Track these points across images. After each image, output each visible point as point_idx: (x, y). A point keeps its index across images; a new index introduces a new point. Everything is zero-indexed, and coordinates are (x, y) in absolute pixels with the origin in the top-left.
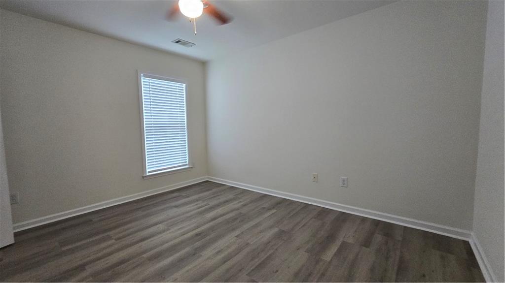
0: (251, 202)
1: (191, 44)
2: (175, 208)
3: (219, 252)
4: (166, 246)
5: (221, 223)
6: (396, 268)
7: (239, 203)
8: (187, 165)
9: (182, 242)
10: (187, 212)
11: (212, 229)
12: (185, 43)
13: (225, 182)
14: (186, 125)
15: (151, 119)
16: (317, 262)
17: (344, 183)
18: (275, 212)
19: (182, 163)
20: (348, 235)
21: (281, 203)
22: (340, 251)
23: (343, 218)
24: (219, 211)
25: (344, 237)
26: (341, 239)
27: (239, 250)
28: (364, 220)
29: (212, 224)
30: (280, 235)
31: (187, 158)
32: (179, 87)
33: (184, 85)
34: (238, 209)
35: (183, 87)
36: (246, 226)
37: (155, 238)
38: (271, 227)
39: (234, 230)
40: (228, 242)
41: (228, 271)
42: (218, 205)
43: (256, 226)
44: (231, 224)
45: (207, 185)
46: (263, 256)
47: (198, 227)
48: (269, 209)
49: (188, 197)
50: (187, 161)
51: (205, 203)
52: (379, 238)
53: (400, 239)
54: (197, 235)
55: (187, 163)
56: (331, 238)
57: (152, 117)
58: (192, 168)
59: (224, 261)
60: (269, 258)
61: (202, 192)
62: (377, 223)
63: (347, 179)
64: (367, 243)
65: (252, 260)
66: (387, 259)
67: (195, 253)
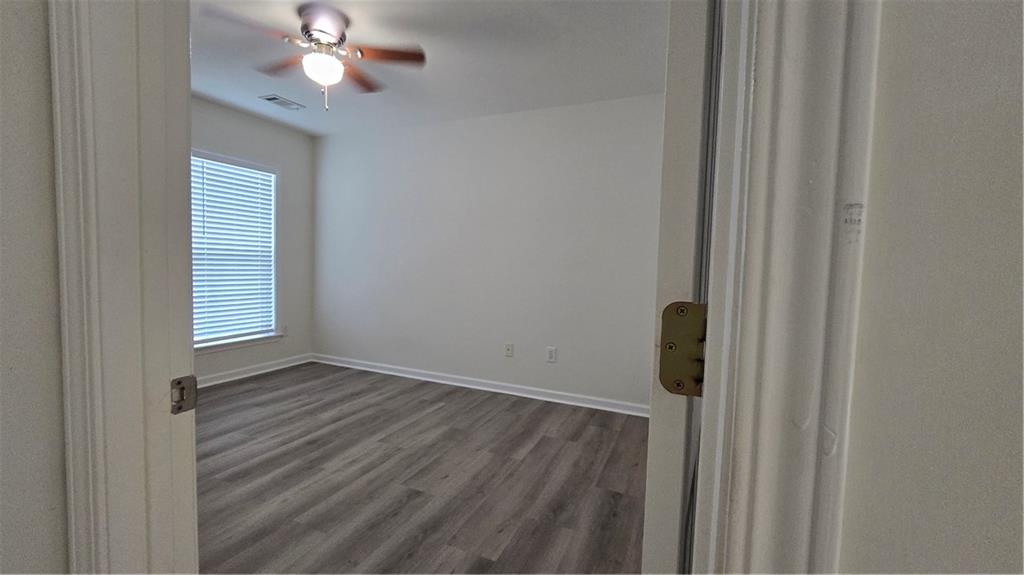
0: (402, 393)
1: (296, 106)
2: (258, 408)
3: (354, 461)
4: (256, 460)
5: (351, 424)
6: (605, 461)
7: (380, 395)
8: (272, 331)
9: (285, 454)
10: (283, 413)
11: (336, 433)
12: (285, 103)
13: (349, 363)
14: (272, 254)
15: (203, 238)
16: (505, 462)
17: (551, 358)
18: (442, 407)
19: (262, 326)
20: (551, 428)
21: (452, 392)
22: (537, 446)
23: (548, 408)
24: (346, 407)
25: (547, 432)
26: (541, 434)
27: (386, 457)
28: (576, 409)
29: (332, 427)
30: (450, 435)
31: (273, 318)
32: (262, 179)
33: (273, 176)
34: (377, 404)
35: (270, 181)
36: (396, 427)
37: (230, 452)
38: (437, 426)
39: (374, 433)
40: (368, 448)
41: (370, 482)
42: (342, 400)
43: (413, 425)
44: (370, 425)
45: (312, 369)
46: (424, 462)
47: (310, 432)
48: (432, 403)
49: (277, 390)
50: (273, 323)
51: (313, 399)
52: (592, 430)
53: (619, 430)
54: (309, 443)
55: (273, 327)
56: (527, 434)
57: (206, 235)
58: (282, 336)
59: (365, 471)
60: (437, 462)
61: (304, 381)
62: (593, 413)
63: (556, 350)
64: (575, 437)
65: (409, 467)
66: (597, 451)
67: (312, 467)
